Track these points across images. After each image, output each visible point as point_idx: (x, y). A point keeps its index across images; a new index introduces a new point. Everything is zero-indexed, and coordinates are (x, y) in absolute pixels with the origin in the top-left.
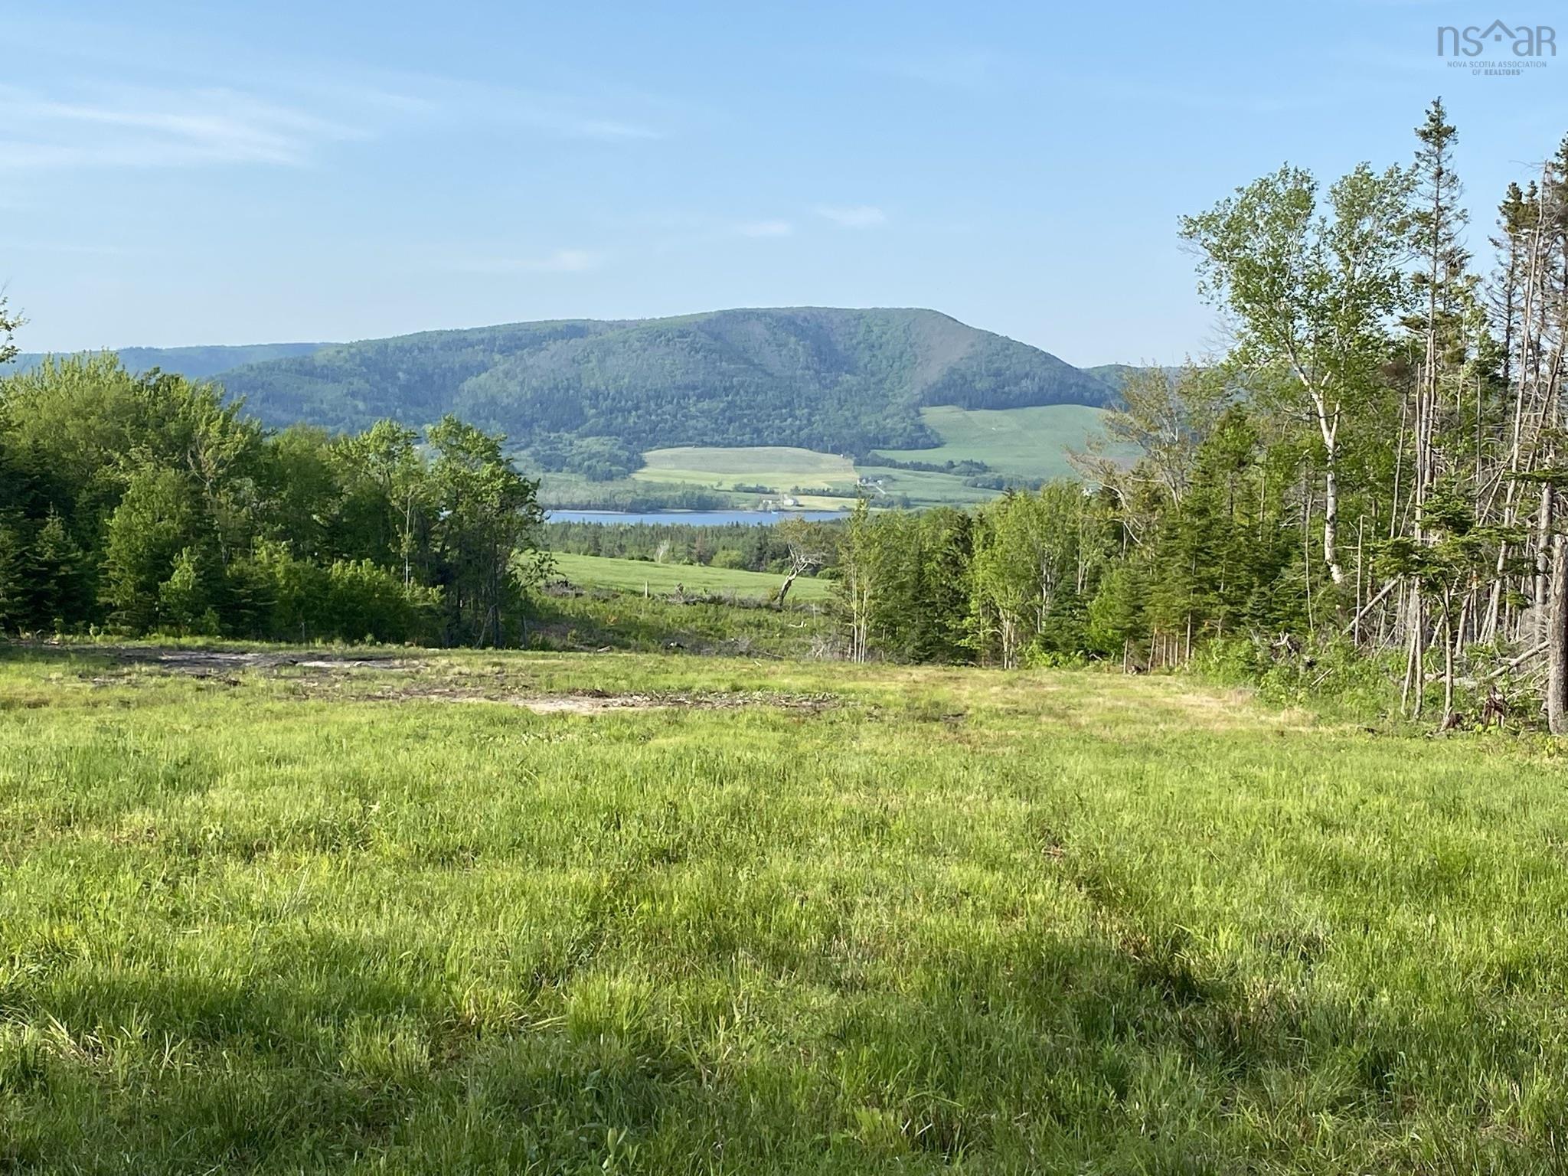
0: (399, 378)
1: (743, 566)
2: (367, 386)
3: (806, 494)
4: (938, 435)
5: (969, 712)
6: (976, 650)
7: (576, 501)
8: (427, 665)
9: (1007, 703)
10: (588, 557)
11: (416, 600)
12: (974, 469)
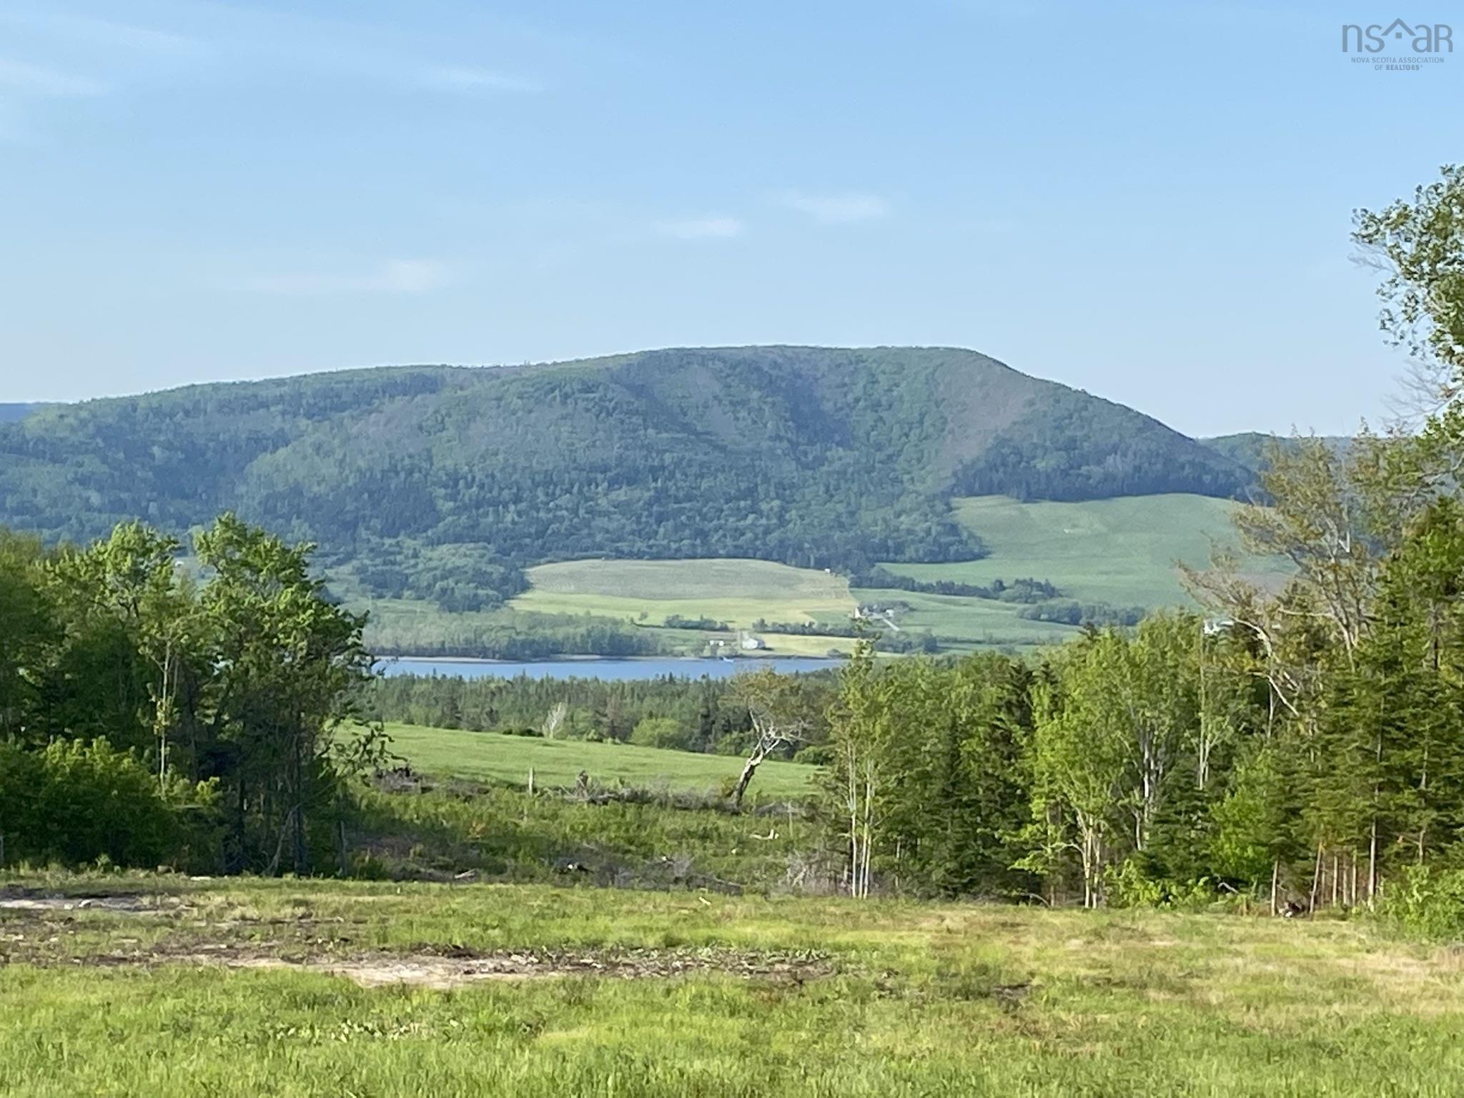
0: (152, 457)
1: (678, 743)
2: (105, 468)
3: (777, 632)
4: (978, 540)
5: (1035, 982)
6: (1041, 876)
7: (423, 642)
8: (193, 905)
9: (1090, 967)
10: (440, 730)
11: (176, 799)
12: (1035, 593)
